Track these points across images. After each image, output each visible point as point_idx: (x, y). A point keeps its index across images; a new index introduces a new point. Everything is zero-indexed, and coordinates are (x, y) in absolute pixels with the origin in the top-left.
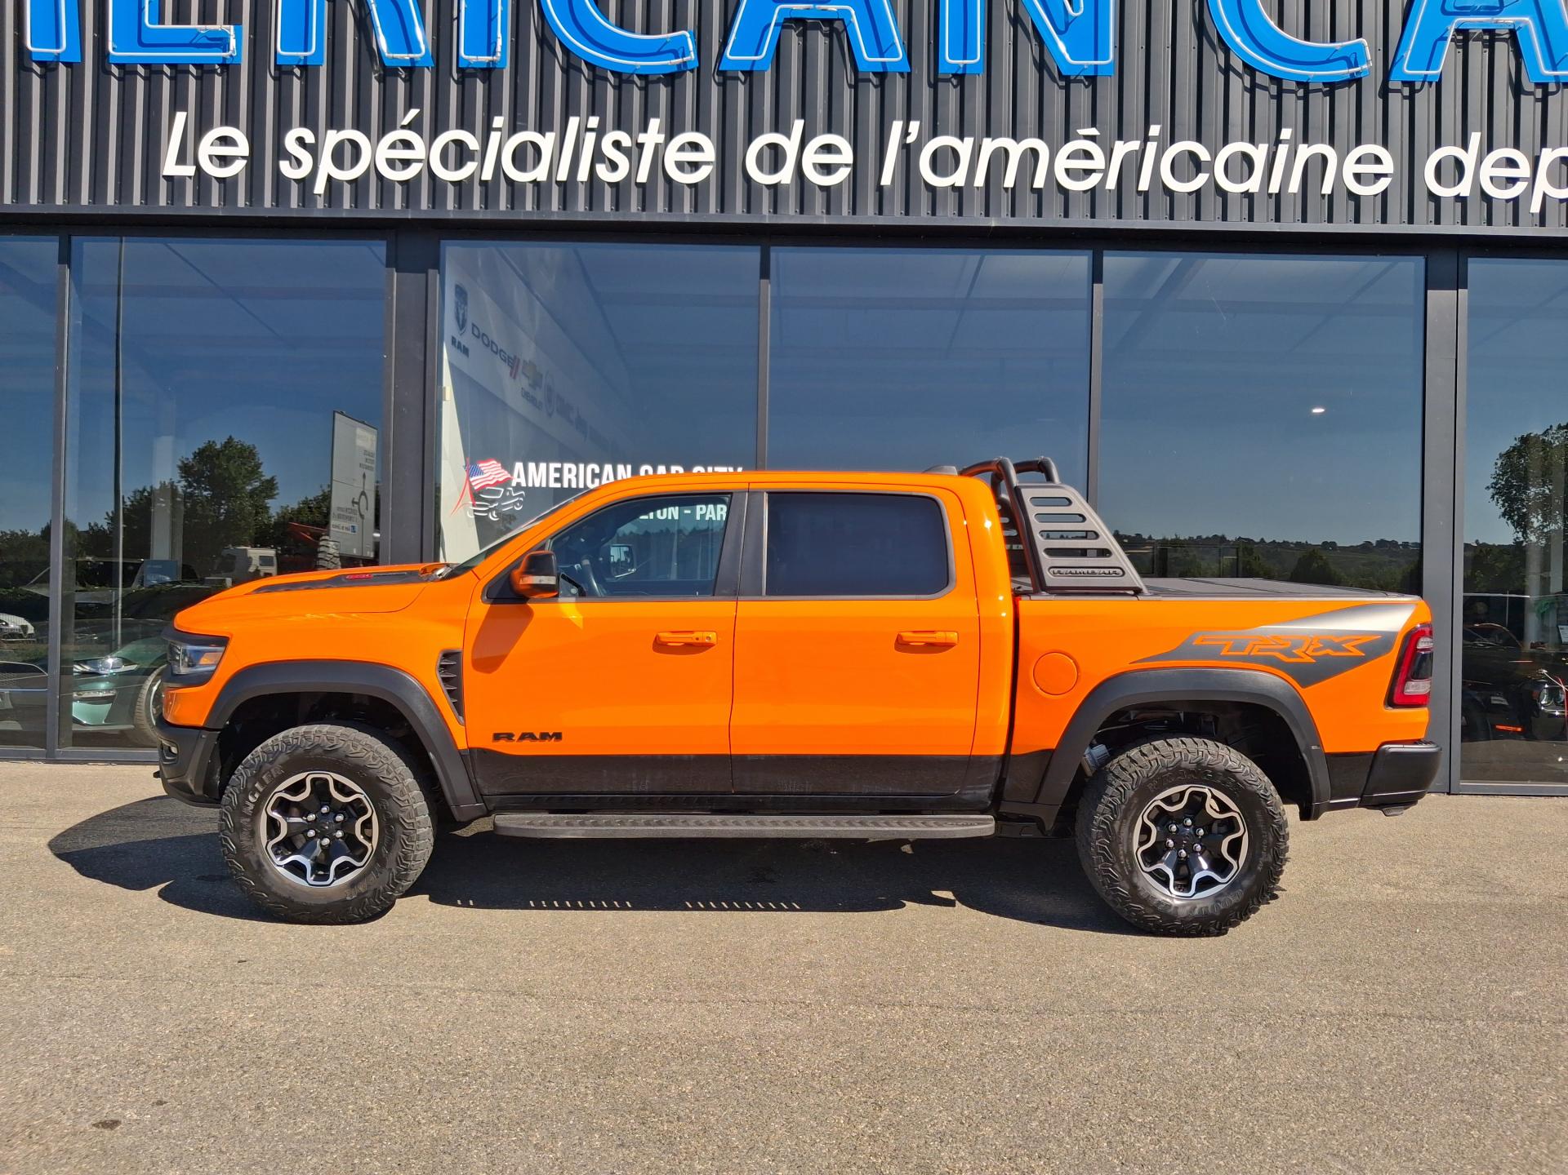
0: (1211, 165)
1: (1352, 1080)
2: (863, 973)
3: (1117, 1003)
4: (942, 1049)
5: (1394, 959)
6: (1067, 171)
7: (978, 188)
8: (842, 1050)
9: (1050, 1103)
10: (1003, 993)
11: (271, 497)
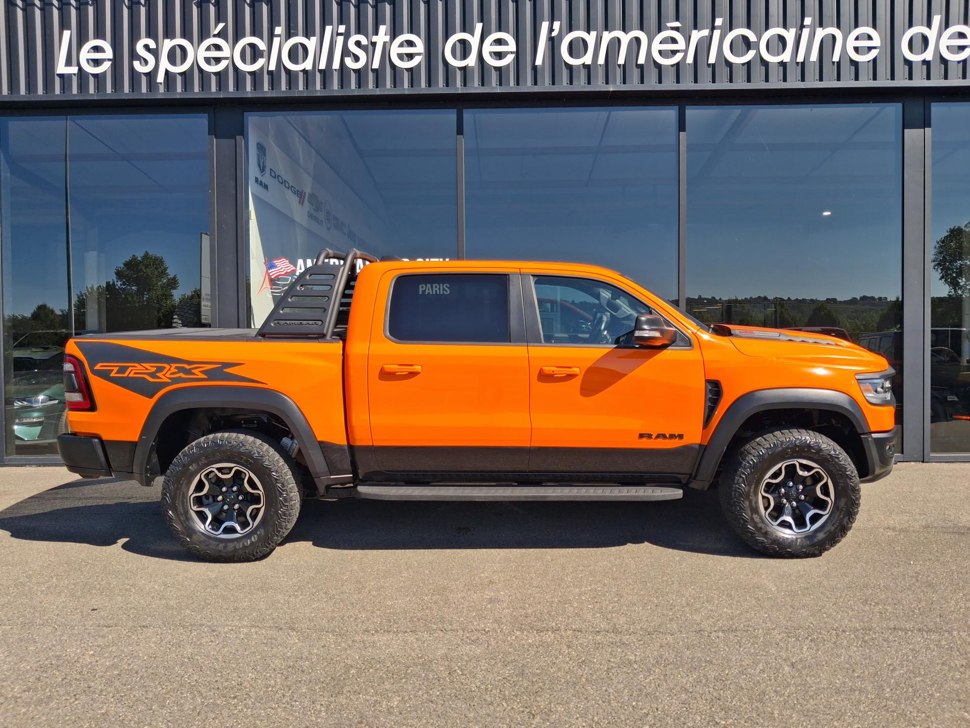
0: (757, 44)
1: (876, 684)
2: (527, 606)
3: (704, 625)
4: (580, 666)
5: (897, 586)
6: (660, 52)
7: (600, 65)
8: (509, 668)
9: (657, 709)
10: (625, 618)
11: (175, 288)
